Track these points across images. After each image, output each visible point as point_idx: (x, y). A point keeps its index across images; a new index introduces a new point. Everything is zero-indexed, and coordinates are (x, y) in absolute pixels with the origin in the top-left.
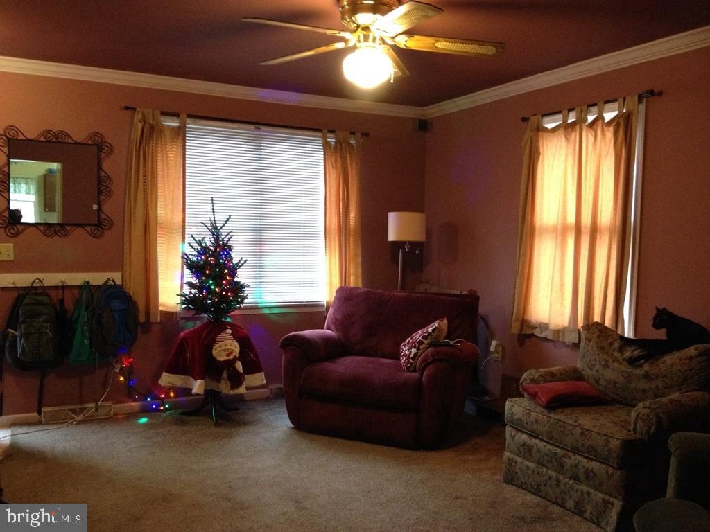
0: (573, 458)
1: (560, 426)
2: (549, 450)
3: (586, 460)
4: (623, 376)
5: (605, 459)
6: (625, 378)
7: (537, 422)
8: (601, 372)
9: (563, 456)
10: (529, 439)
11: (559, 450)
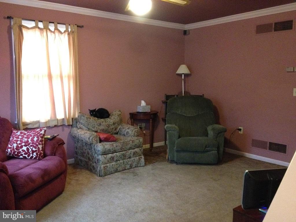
0: (129, 151)
1: (125, 143)
2: (121, 154)
3: (133, 150)
4: (107, 126)
5: (139, 146)
6: (107, 127)
7: (117, 146)
8: (98, 128)
9: (126, 153)
10: (112, 155)
11: (124, 152)
